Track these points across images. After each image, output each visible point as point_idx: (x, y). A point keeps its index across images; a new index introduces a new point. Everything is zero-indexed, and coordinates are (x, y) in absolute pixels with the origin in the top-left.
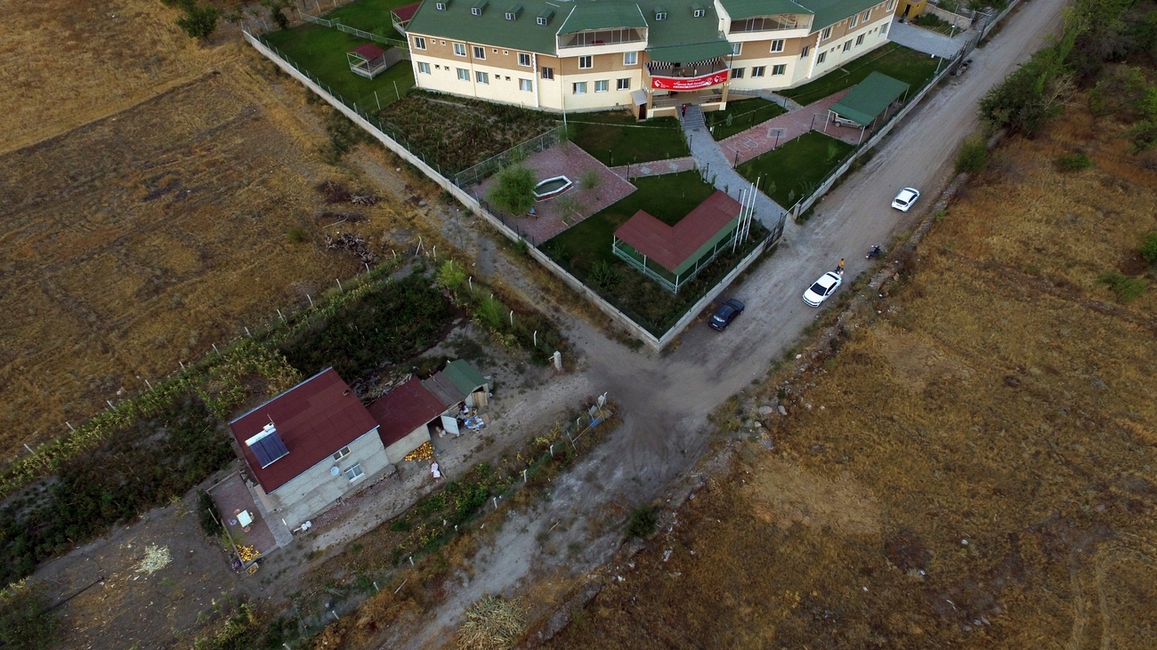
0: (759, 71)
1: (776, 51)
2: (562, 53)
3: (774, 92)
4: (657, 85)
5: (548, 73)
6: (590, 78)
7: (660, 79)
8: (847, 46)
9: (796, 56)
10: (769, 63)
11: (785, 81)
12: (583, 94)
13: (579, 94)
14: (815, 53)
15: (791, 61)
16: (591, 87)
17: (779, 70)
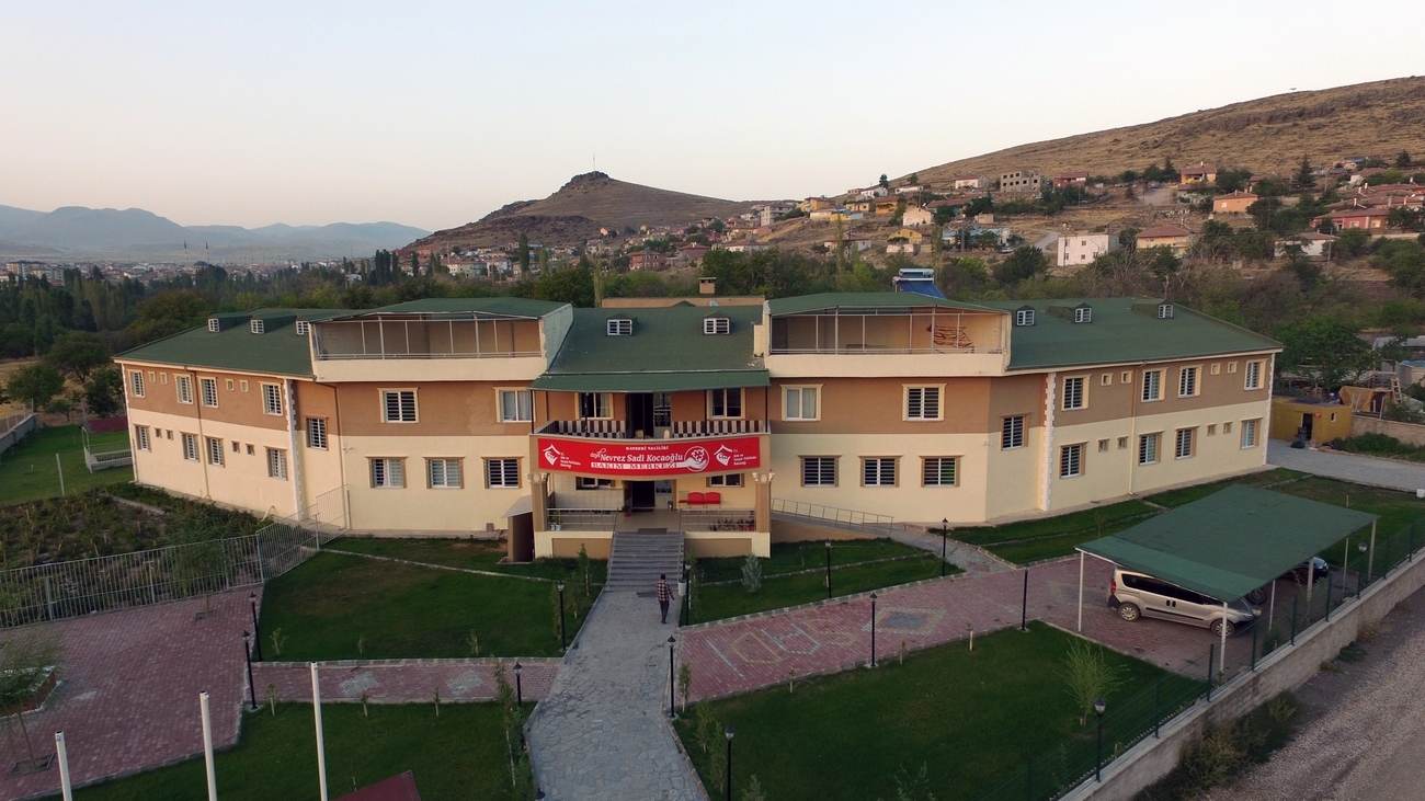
0: (881, 471)
1: (922, 418)
2: (326, 370)
3: (933, 531)
4: (552, 461)
5: (316, 433)
6: (415, 449)
7: (558, 444)
8: (1147, 447)
9: (984, 437)
10: (911, 448)
11: (966, 504)
12: (398, 492)
13: (388, 491)
14: (1045, 441)
15: (974, 449)
16: (417, 472)
17: (940, 471)
